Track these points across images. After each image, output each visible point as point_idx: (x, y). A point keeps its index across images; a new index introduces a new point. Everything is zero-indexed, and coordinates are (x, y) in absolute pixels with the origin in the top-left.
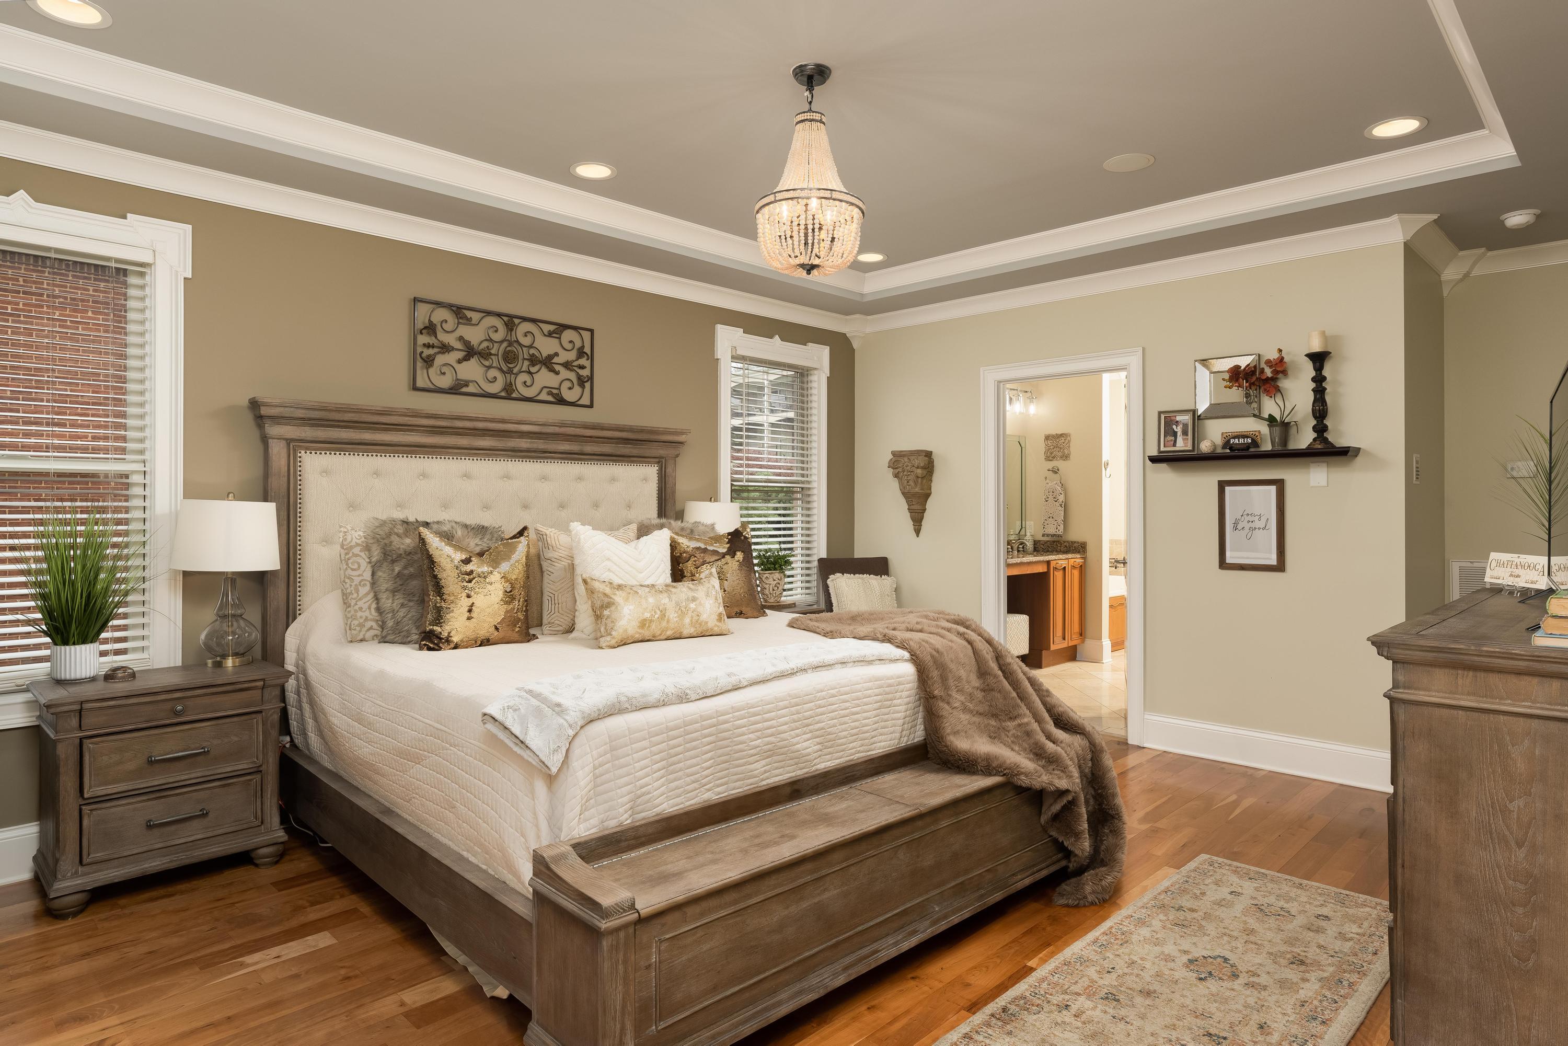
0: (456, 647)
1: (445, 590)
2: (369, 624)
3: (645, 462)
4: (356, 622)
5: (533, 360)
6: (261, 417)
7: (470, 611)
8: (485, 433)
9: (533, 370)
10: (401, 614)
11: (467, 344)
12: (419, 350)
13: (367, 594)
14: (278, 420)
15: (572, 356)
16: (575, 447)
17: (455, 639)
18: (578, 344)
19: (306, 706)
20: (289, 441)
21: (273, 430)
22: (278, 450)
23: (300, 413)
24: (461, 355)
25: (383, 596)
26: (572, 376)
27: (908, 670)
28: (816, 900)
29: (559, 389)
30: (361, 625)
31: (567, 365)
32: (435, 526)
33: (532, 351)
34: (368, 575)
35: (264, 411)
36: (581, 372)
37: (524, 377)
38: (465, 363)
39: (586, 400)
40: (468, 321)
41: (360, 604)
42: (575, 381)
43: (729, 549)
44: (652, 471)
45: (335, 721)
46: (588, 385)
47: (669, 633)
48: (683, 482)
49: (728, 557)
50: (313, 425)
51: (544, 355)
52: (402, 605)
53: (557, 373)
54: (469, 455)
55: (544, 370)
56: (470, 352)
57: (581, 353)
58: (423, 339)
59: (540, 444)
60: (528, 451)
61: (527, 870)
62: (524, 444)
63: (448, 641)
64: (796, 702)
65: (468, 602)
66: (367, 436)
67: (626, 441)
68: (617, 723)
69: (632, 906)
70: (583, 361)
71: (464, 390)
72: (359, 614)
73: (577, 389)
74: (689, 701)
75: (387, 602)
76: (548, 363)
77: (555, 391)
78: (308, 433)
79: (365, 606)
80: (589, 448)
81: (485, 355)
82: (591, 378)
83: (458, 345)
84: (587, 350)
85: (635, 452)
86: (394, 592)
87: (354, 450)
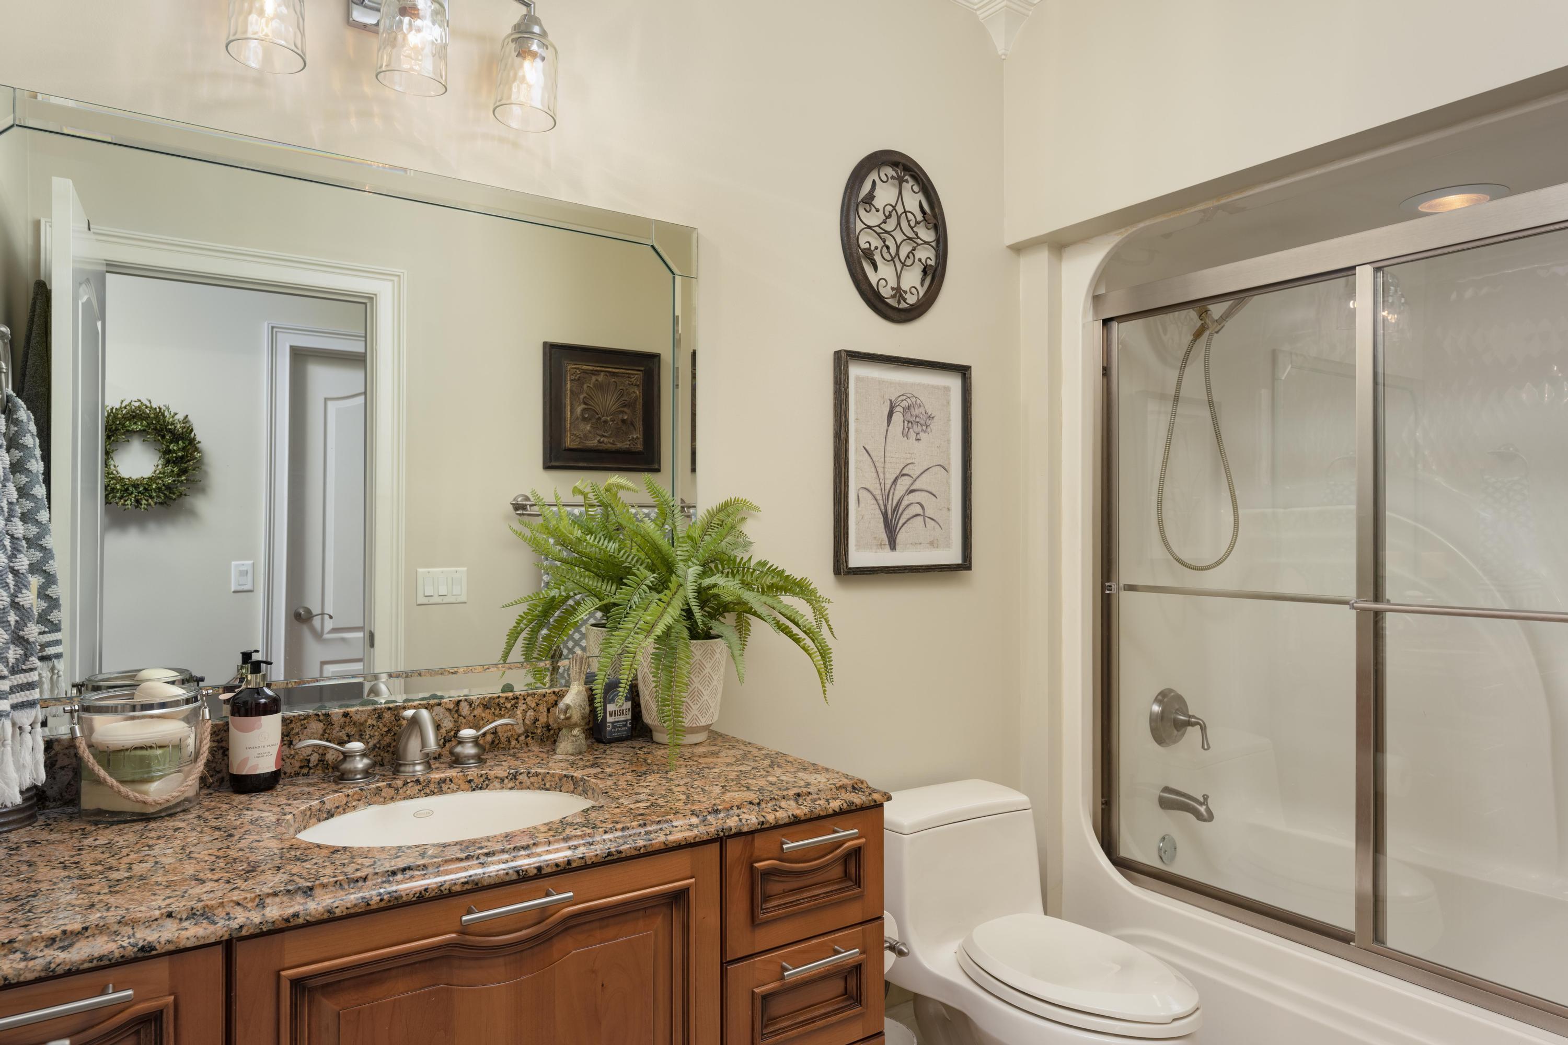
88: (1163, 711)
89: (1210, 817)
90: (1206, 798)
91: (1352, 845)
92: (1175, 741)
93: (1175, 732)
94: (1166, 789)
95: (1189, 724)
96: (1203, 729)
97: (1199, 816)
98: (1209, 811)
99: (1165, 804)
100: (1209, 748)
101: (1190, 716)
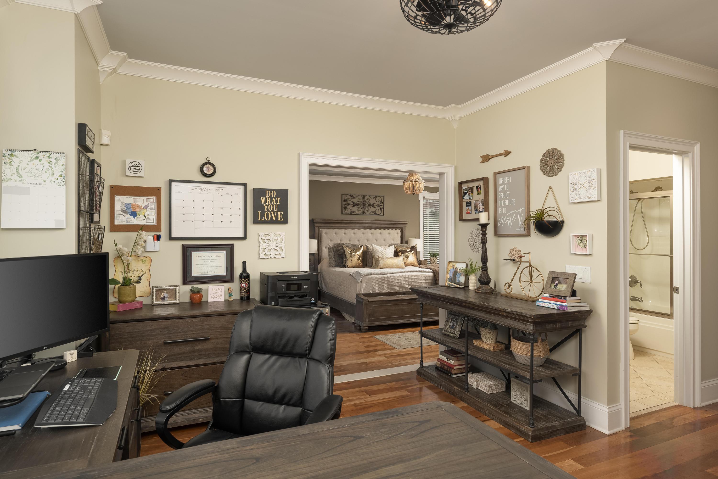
0: (349, 268)
1: (347, 257)
2: (334, 264)
3: (397, 229)
4: (331, 263)
5: (369, 205)
6: (314, 222)
7: (351, 261)
8: (358, 223)
9: (369, 207)
10: (339, 262)
11: (354, 203)
12: (344, 205)
13: (333, 258)
14: (316, 223)
15: (379, 203)
16: (379, 226)
17: (349, 266)
18: (380, 200)
19: (322, 280)
20: (319, 227)
21: (316, 225)
22: (317, 229)
23: (321, 221)
24: (352, 205)
25: (336, 258)
26: (379, 208)
27: (432, 274)
28: (401, 308)
29: (375, 211)
30: (332, 264)
31: (378, 206)
32: (346, 245)
33: (369, 203)
34: (333, 254)
35: (314, 221)
36: (381, 207)
37: (367, 209)
38: (354, 207)
39: (382, 214)
40: (354, 197)
41: (332, 260)
42: (380, 209)
43: (410, 250)
44: (399, 231)
45: (328, 281)
46: (383, 210)
47: (390, 267)
48: (407, 233)
49: (409, 252)
50: (323, 223)
51: (372, 203)
52: (339, 260)
53: (375, 208)
54: (354, 228)
55: (372, 207)
56: (354, 205)
57: (381, 202)
58: (344, 203)
59: (370, 225)
60: (368, 227)
61: (355, 297)
62: (366, 225)
63: (347, 266)
64: (404, 277)
65: (351, 259)
66: (333, 225)
67: (392, 224)
68: (370, 276)
69: (368, 300)
70: (382, 204)
71: (353, 213)
72: (332, 262)
73: (380, 211)
74: (382, 274)
75: (337, 259)
76: (373, 206)
77: (375, 212)
78: (322, 225)
79: (333, 260)
80: (382, 226)
81: (358, 205)
82: (383, 208)
83: (352, 203)
84: (383, 201)
85: (394, 226)
86: (338, 257)
87: (331, 228)
88: (631, 280)
89: (642, 302)
90: (641, 297)
91: (669, 307)
92: (634, 286)
93: (634, 284)
94: (632, 297)
95: (638, 282)
96: (641, 283)
97: (640, 301)
98: (642, 300)
99: (632, 300)
100: (642, 287)
101: (637, 281)
